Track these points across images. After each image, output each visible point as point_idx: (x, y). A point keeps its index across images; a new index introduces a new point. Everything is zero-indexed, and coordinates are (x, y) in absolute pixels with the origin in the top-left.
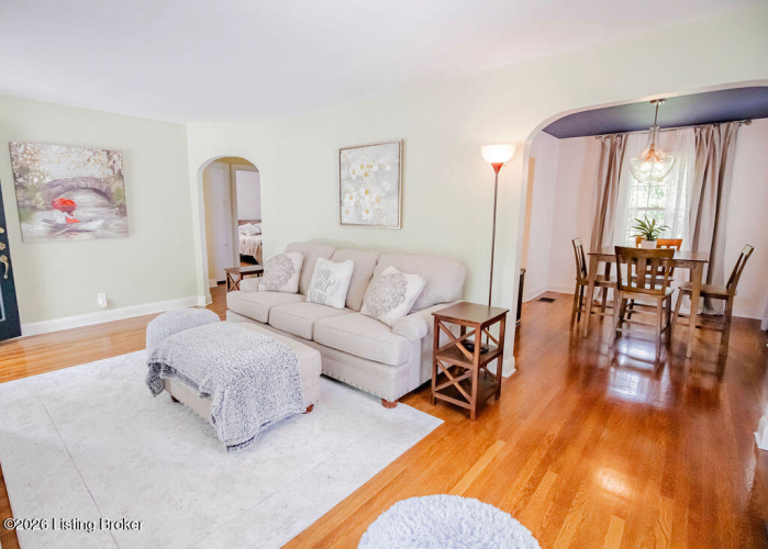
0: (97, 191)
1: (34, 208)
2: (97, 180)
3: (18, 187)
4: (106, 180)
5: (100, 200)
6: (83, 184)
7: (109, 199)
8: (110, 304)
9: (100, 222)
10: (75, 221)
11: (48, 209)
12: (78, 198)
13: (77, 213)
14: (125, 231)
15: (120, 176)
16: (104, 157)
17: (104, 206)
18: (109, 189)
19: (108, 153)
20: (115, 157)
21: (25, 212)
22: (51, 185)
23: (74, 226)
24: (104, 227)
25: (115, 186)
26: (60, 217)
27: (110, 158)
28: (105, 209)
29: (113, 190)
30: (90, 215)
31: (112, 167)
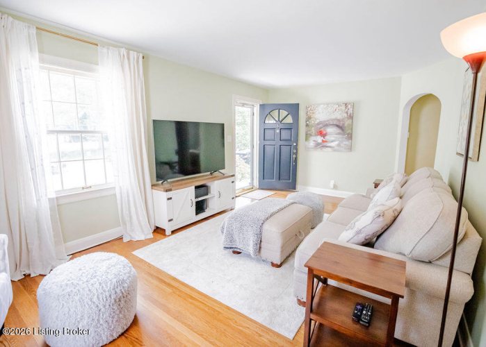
0: (337, 126)
1: (311, 135)
2: (339, 120)
3: (307, 125)
4: (343, 120)
5: (339, 131)
6: (331, 123)
7: (343, 130)
8: (335, 187)
9: (337, 143)
10: (326, 142)
11: (316, 135)
12: (329, 130)
13: (327, 138)
14: (350, 149)
15: (351, 117)
16: (343, 107)
17: (339, 134)
18: (343, 124)
19: (346, 104)
20: (349, 106)
21: (308, 136)
22: (318, 124)
23: (325, 144)
24: (339, 145)
25: (348, 122)
26: (319, 139)
27: (346, 108)
28: (340, 136)
29: (346, 125)
30: (333, 139)
31: (347, 113)
